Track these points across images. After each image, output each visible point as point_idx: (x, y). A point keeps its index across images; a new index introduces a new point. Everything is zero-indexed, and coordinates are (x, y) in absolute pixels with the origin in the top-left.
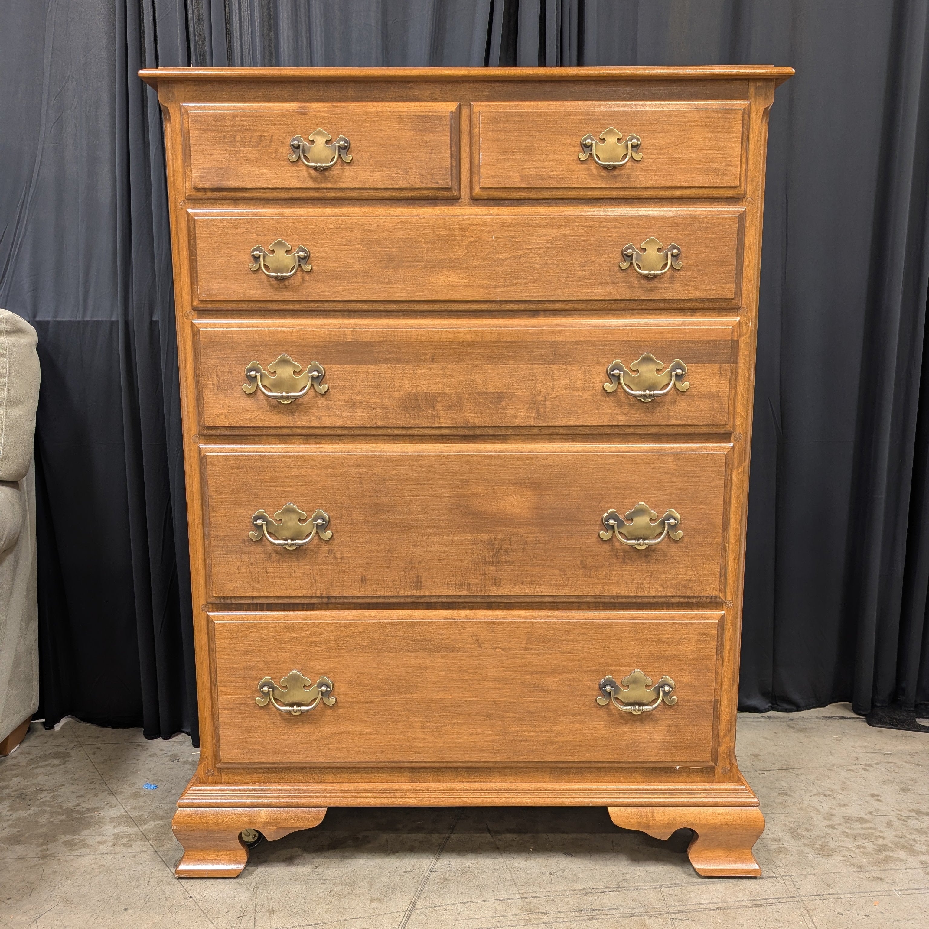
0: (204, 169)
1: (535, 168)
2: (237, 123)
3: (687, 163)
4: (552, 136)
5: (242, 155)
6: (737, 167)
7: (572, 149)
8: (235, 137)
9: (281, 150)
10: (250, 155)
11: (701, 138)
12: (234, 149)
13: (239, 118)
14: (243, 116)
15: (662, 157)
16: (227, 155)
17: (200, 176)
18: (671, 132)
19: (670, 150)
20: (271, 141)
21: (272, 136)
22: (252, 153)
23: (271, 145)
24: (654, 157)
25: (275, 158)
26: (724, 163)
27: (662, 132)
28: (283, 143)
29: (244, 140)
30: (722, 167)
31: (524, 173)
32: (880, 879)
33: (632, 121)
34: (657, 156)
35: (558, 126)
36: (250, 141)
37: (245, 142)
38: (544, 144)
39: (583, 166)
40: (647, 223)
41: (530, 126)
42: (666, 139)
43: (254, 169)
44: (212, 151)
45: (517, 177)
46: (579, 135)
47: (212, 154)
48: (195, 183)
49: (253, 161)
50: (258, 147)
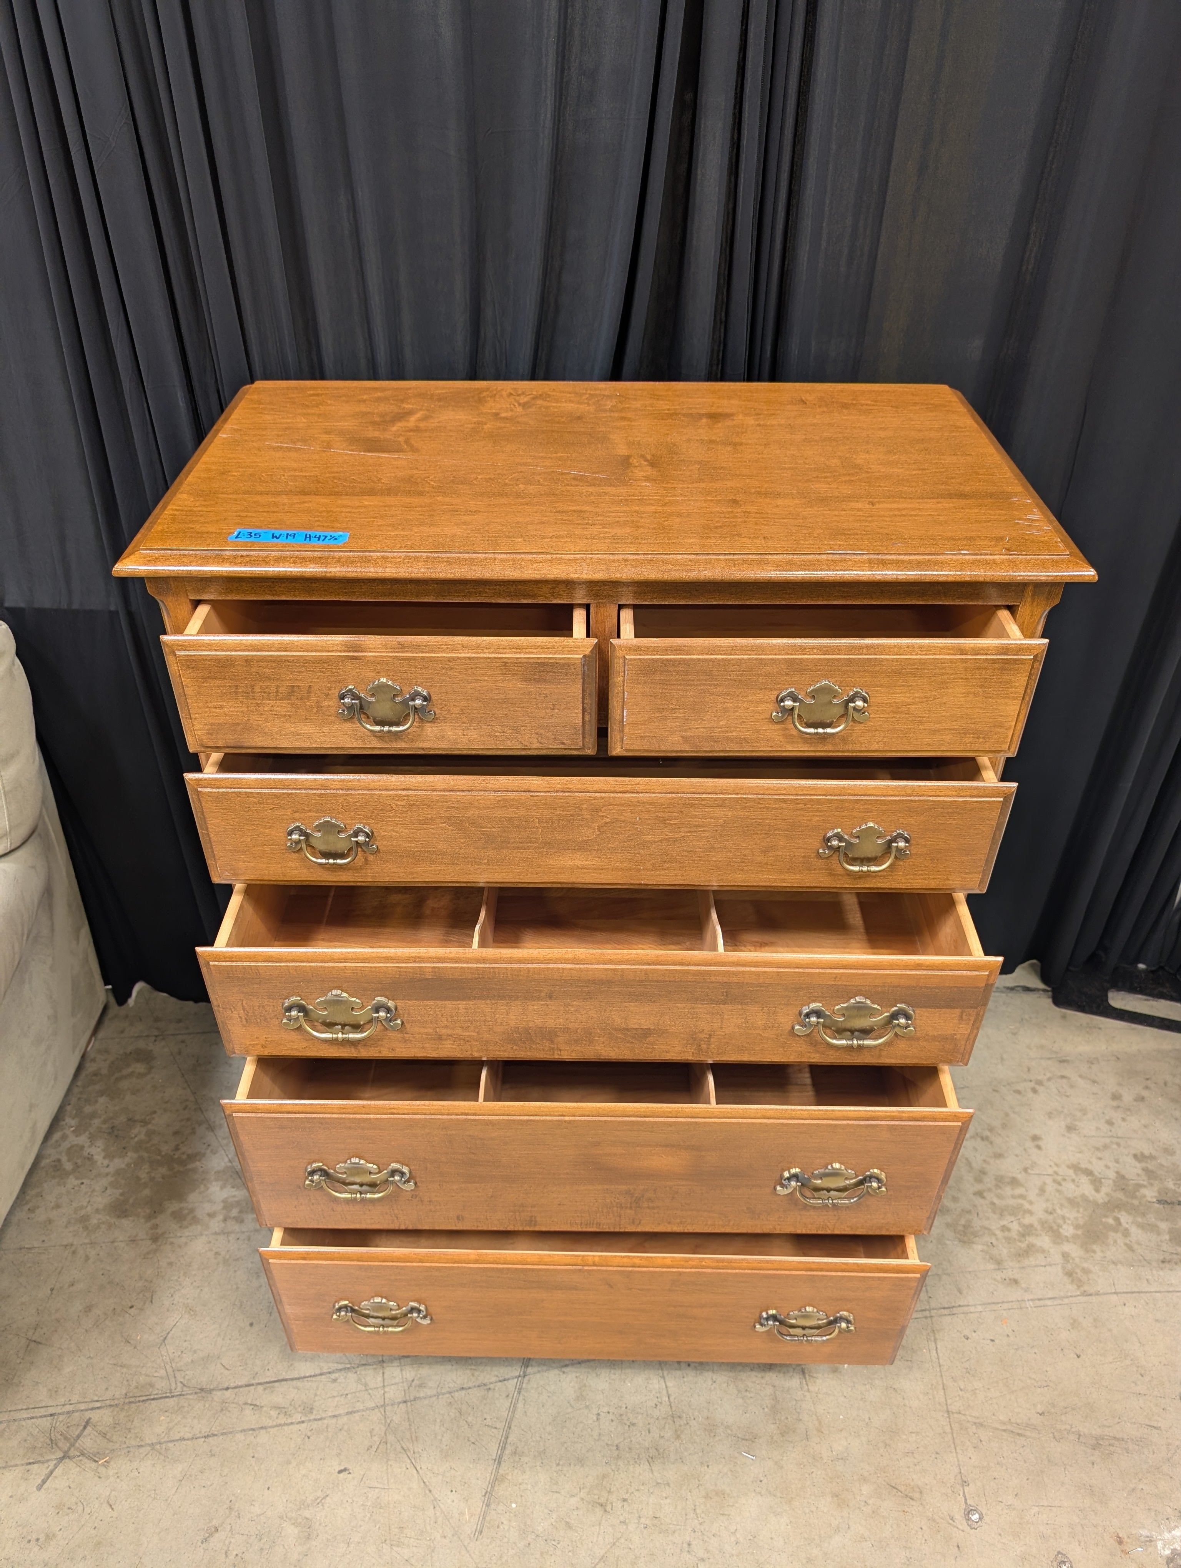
0: (212, 724)
1: (705, 728)
2: (253, 669)
3: (935, 723)
4: (734, 690)
5: (266, 709)
6: (1010, 728)
7: (764, 706)
8: (252, 686)
9: (326, 703)
10: (279, 709)
11: (963, 693)
12: (253, 701)
13: (255, 663)
14: (261, 661)
15: (898, 716)
16: (244, 709)
17: (208, 733)
18: (917, 685)
19: (913, 707)
20: (309, 692)
21: (310, 687)
22: (282, 707)
23: (309, 697)
24: (886, 715)
25: (317, 712)
26: (991, 724)
27: (903, 686)
28: (327, 695)
29: (267, 690)
30: (986, 729)
31: (688, 734)
32: (1016, 1282)
33: (859, 672)
34: (892, 715)
35: (744, 678)
36: (277, 692)
37: (269, 693)
38: (721, 700)
39: (777, 727)
40: (866, 806)
41: (702, 678)
42: (908, 695)
43: (287, 725)
44: (221, 704)
45: (678, 738)
46: (775, 689)
47: (221, 707)
48: (201, 740)
49: (285, 715)
50: (290, 699)
